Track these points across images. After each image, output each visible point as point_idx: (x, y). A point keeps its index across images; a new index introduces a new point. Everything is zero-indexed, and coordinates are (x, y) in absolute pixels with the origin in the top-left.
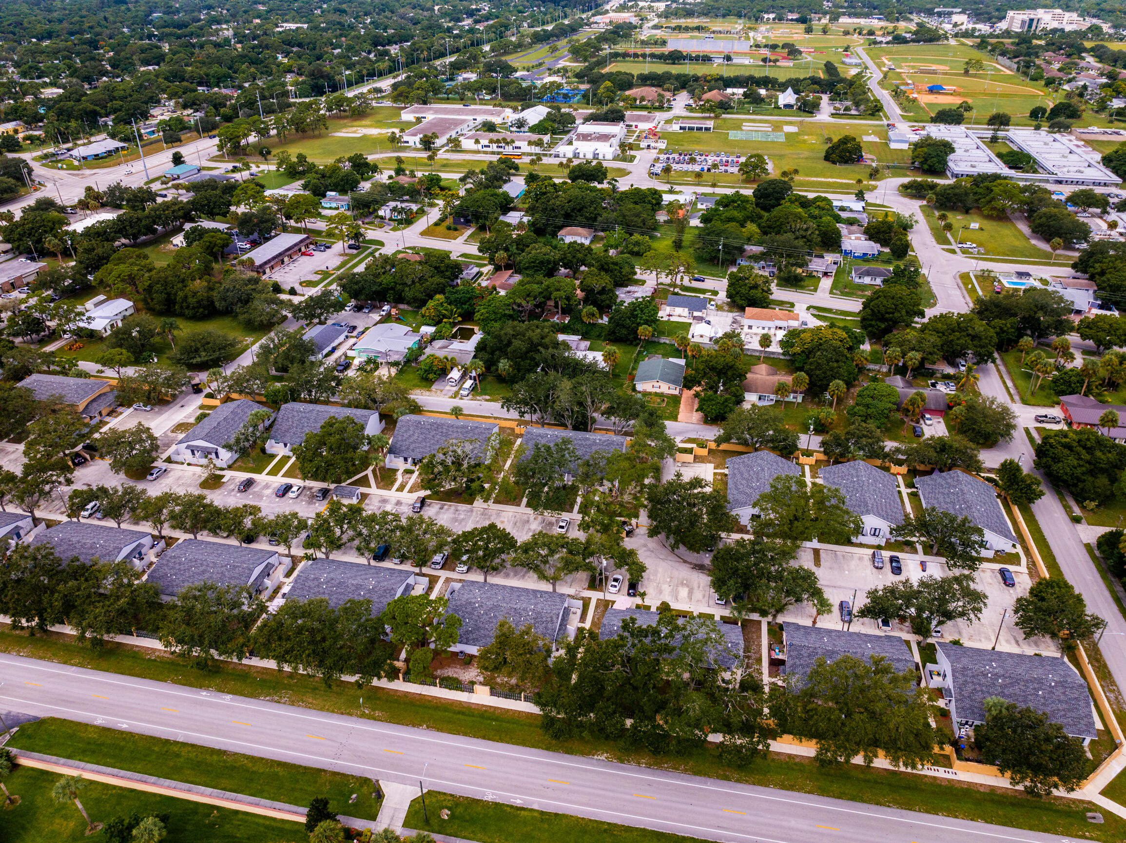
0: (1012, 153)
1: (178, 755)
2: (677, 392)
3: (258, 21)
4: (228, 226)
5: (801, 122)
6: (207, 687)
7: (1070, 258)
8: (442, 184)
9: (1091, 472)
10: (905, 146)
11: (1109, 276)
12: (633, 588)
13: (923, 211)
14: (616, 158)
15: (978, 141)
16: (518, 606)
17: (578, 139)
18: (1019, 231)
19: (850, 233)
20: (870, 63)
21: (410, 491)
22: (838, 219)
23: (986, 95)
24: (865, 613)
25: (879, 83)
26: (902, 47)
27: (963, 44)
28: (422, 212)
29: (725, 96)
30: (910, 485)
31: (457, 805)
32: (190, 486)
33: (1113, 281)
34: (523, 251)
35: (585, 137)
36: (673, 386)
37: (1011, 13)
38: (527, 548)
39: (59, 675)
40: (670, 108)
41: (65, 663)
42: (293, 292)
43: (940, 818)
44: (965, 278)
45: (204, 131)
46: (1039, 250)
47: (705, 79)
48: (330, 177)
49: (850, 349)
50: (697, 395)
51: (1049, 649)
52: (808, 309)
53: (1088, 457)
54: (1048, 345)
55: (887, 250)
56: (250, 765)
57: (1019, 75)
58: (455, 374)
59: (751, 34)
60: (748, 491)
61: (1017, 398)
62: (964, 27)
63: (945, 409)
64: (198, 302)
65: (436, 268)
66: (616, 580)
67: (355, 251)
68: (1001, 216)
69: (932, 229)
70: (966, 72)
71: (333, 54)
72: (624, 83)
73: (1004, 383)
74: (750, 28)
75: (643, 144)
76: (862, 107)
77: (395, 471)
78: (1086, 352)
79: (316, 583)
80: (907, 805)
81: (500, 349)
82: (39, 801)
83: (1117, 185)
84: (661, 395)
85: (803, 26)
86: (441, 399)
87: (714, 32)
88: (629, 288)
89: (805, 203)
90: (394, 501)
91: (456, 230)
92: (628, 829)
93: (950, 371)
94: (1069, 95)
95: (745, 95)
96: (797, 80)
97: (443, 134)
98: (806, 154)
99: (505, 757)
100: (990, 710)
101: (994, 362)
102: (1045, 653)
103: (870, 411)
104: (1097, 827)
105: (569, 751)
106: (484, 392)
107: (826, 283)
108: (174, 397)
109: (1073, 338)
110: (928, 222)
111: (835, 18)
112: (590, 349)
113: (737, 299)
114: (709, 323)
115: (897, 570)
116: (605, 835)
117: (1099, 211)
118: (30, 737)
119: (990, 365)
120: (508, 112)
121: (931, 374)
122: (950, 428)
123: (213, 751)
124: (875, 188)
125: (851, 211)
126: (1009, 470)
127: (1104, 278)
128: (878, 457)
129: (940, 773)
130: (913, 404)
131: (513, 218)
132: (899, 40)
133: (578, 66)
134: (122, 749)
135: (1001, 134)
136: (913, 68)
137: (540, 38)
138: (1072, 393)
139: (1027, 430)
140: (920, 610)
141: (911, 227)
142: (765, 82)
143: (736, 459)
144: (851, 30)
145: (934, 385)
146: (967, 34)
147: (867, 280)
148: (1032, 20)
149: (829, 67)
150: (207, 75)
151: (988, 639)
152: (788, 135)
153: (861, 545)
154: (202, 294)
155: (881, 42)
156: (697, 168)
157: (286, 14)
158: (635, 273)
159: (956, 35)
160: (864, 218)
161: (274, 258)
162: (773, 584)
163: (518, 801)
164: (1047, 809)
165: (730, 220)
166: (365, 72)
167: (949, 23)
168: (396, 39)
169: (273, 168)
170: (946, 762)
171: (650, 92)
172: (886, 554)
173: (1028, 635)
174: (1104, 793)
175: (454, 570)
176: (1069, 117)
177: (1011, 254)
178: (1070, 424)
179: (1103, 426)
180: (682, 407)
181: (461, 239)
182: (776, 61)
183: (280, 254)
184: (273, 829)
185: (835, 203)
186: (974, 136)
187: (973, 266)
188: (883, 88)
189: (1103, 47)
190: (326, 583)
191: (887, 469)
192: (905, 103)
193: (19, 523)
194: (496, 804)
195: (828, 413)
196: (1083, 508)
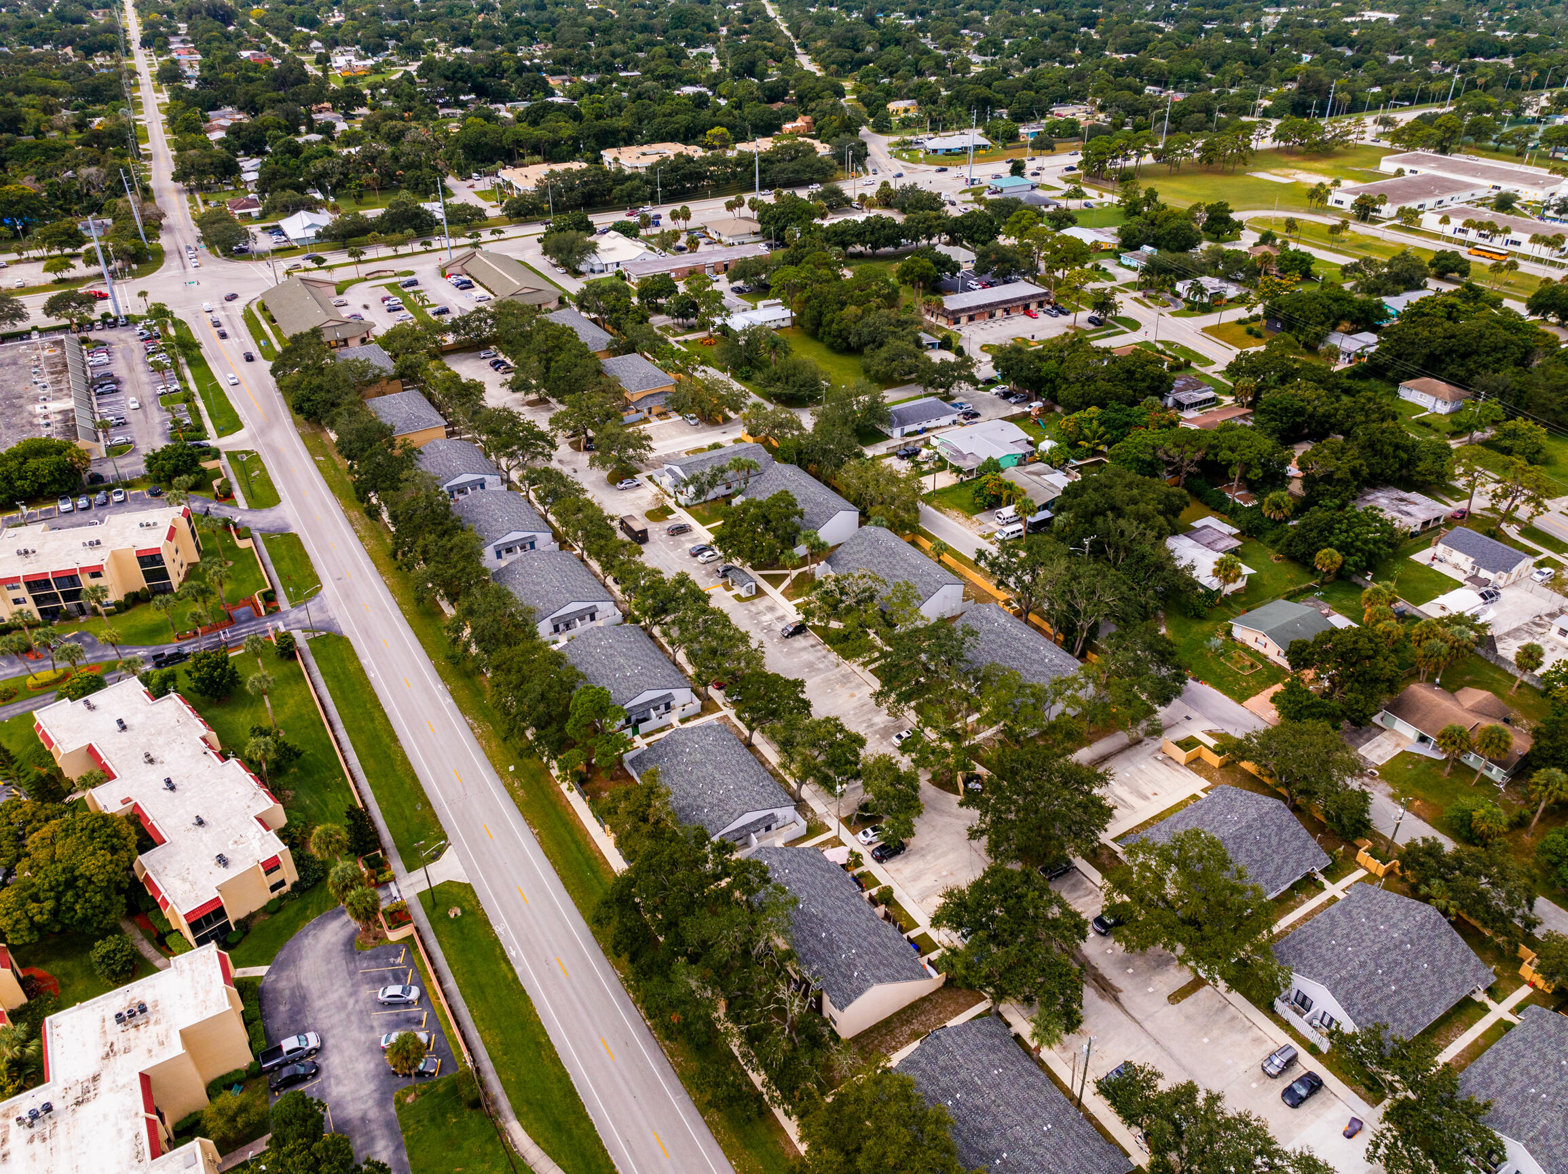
28: (1239, 300)
32: (640, 510)
39: (386, 611)
42: (959, 352)
56: (398, 763)
58: (1008, 511)
67: (1092, 327)
88: (1412, 495)
91: (1258, 336)
97: (1403, 199)
99: (555, 908)
108: (727, 420)
114: (1491, 595)
115: (1293, 1100)
116: (533, 1046)
131: (1358, 341)
134: (353, 690)
143: (1232, 791)
153: (1286, 1026)
161: (981, 307)
163: (513, 953)
172: (1310, 1063)
183: (990, 305)
194: (497, 939)
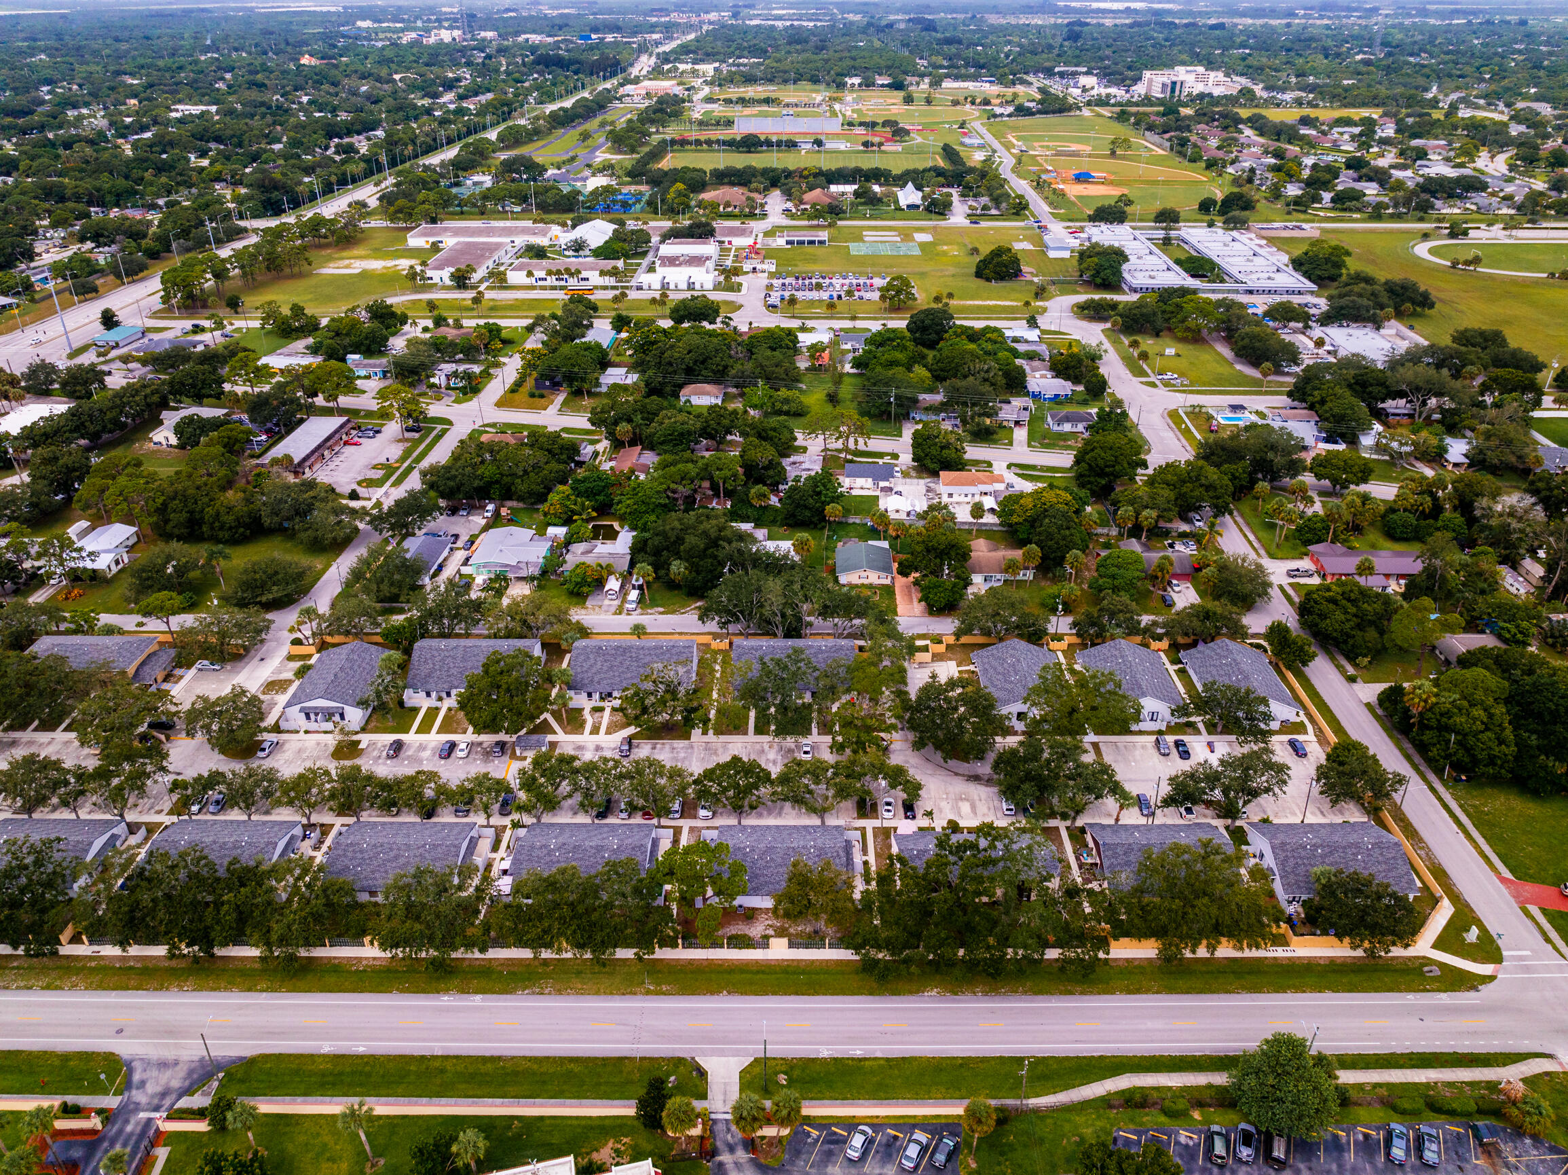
0: (1191, 259)
1: (442, 1071)
2: (888, 582)
3: (133, 102)
4: (225, 411)
5: (935, 228)
6: (447, 991)
7: (1282, 384)
8: (504, 334)
9: (1359, 627)
10: (1066, 254)
11: (1330, 404)
12: (909, 809)
13: (1107, 337)
14: (717, 287)
15: (1149, 243)
16: (795, 845)
17: (663, 265)
18: (1219, 354)
19: (1034, 370)
20: (996, 144)
21: (608, 732)
22: (1016, 354)
23: (1143, 182)
24: (1169, 802)
25: (1013, 171)
26: (1028, 120)
27: (1099, 115)
28: (486, 375)
29: (831, 196)
30: (1174, 662)
31: (792, 1068)
32: (319, 758)
33: (1336, 410)
34: (652, 421)
35: (672, 261)
36: (883, 575)
37: (1147, 74)
38: (784, 779)
39: (248, 1005)
40: (764, 216)
41: (249, 990)
42: (354, 496)
43: (1289, 995)
44: (1173, 415)
45: (127, 275)
46: (1247, 376)
47: (801, 174)
48: (348, 334)
49: (1077, 512)
50: (916, 583)
51: (1354, 814)
52: (1009, 467)
53: (1354, 610)
54: (1284, 489)
55: (1080, 388)
56: (535, 1067)
57: (1173, 155)
58: (613, 584)
59: (837, 107)
60: (1008, 686)
61: (1262, 552)
62: (1094, 92)
63: (1193, 573)
64: (237, 519)
65: (549, 451)
66: (888, 804)
67: (417, 435)
68: (1195, 338)
69: (1123, 358)
70: (1113, 153)
71: (273, 151)
72: (697, 182)
73: (1245, 536)
74: (835, 99)
75: (747, 267)
76: (1004, 205)
77: (580, 710)
78: (1322, 493)
79: (545, 851)
80: (1255, 989)
81: (667, 548)
82: (290, 1148)
83: (1312, 293)
84: (870, 586)
85: (901, 94)
86: (603, 617)
87: (787, 105)
88: (792, 459)
89: (973, 336)
90: (592, 747)
91: (542, 396)
92: (984, 1060)
93: (1185, 527)
94: (1236, 181)
95: (857, 194)
96: (915, 171)
97: (480, 264)
98: (952, 270)
99: (828, 1009)
100: (1318, 880)
101: (1231, 514)
102: (1352, 820)
103: (1116, 582)
104: (1435, 979)
105: (895, 992)
106: (654, 603)
107: (1020, 434)
108: (247, 649)
109: (1308, 478)
110: (1117, 350)
111: (936, 83)
112: (770, 538)
113: (928, 462)
114: (899, 493)
115: (1185, 755)
117: (1300, 325)
118: (242, 1081)
119: (1227, 517)
120: (556, 230)
121: (1166, 534)
122: (1201, 593)
123: (485, 1060)
124: (1045, 310)
125: (1027, 341)
126: (1277, 633)
127: (1326, 407)
128: (1137, 634)
129: (1279, 952)
130: (1162, 570)
131: (615, 376)
132: (1021, 111)
133: (625, 160)
134: (369, 1075)
135: (1173, 233)
136: (1048, 147)
137: (563, 120)
138: (1319, 541)
139: (1281, 587)
140: (1225, 792)
141: (1100, 357)
142: (877, 175)
143: (983, 652)
144: (961, 99)
145: (1171, 546)
146: (1102, 102)
147: (1067, 427)
148: (1174, 83)
149: (949, 152)
150: (98, 190)
151: (1294, 814)
152: (923, 246)
153: (1141, 733)
154: (242, 509)
155: (1002, 115)
156: (825, 296)
157: (177, 92)
158: (795, 439)
159: (1089, 104)
160: (1043, 349)
161: (313, 452)
162: (1071, 783)
163: (859, 1052)
164: (1388, 970)
165: (892, 364)
166: (333, 179)
167: (1076, 86)
168: (357, 127)
169: (256, 324)
170: (1281, 941)
171: (736, 194)
172: (1170, 739)
173: (1334, 803)
174: (1436, 946)
175: (695, 817)
176: (1245, 208)
177: (1218, 384)
178: (1324, 577)
179: (1360, 575)
180: (899, 598)
181: (553, 409)
182: (880, 144)
183: (319, 447)
184: (592, 1128)
185: (1008, 333)
186: (1143, 238)
187: (1180, 401)
188: (1019, 176)
189: (1261, 117)
190: (559, 849)
191: (1147, 646)
192: (1051, 196)
193: (115, 831)
194: (835, 1059)
195: (1071, 589)
196: (1356, 666)
